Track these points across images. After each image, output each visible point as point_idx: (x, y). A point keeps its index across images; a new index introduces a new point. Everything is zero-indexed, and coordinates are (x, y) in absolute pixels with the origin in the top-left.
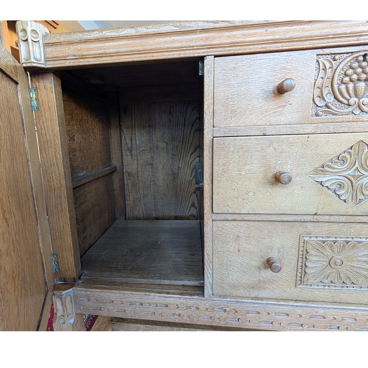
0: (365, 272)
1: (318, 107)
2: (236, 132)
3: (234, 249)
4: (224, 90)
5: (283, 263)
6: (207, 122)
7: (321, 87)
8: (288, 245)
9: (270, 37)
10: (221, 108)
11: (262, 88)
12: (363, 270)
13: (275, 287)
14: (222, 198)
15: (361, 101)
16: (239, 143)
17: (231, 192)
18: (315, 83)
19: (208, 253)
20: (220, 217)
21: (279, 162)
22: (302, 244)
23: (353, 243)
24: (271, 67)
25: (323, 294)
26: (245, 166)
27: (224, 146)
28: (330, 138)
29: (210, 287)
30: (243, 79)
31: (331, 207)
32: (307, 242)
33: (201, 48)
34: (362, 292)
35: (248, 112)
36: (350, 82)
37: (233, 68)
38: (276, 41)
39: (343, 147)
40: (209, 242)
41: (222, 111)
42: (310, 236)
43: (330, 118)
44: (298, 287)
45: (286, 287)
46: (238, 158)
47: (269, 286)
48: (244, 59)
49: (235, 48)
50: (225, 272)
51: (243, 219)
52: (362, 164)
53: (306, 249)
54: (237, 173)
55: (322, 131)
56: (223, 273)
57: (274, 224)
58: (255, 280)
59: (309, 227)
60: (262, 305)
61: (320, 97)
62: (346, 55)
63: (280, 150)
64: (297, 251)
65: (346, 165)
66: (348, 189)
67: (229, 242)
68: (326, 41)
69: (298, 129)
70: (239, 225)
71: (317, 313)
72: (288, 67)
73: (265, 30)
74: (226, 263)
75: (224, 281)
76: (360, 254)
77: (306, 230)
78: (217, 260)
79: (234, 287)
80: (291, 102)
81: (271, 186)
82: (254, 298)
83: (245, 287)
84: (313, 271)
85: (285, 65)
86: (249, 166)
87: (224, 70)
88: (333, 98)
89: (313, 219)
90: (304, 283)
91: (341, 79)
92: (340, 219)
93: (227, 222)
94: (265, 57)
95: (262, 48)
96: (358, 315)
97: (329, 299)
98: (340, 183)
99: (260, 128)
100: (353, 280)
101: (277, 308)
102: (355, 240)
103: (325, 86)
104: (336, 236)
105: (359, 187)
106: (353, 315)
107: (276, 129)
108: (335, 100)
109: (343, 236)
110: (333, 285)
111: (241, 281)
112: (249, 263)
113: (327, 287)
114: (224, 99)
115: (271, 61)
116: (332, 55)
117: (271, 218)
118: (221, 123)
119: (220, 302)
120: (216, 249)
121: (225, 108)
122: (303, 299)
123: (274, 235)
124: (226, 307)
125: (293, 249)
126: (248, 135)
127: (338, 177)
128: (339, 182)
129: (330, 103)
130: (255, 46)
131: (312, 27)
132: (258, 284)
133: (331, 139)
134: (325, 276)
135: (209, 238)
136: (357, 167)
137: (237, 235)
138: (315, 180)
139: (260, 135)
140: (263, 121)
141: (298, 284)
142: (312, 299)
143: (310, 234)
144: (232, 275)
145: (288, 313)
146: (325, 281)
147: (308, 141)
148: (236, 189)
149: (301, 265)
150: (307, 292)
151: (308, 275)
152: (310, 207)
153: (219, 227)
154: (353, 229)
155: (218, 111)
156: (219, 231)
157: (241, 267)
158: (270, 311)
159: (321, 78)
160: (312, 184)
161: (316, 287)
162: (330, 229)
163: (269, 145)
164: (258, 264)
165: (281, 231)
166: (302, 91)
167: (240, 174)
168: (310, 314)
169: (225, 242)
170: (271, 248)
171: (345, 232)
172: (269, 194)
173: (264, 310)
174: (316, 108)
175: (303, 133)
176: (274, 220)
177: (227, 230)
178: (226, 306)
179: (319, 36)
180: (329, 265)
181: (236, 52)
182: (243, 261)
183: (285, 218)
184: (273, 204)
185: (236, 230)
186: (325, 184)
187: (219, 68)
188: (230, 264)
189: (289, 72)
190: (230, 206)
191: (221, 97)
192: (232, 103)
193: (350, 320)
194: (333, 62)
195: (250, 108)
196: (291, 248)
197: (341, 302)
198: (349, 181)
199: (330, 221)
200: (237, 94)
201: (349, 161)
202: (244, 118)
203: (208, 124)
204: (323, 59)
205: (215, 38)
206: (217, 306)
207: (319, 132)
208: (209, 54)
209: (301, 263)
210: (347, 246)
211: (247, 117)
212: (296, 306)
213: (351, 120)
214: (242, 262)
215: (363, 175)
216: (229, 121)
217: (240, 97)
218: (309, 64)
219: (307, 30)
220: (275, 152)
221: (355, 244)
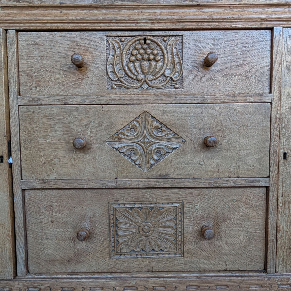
0: (171, 238)
1: (112, 81)
2: (39, 101)
3: (48, 220)
4: (28, 62)
5: (95, 232)
6: (12, 90)
7: (113, 64)
8: (98, 214)
9: (64, 18)
10: (26, 78)
11: (62, 62)
12: (169, 236)
13: (91, 259)
14: (30, 164)
15: (147, 77)
16: (43, 111)
17: (38, 158)
18: (107, 60)
19: (19, 225)
20: (29, 186)
21: (80, 130)
22: (112, 212)
23: (157, 209)
24: (68, 44)
25: (136, 263)
26: (50, 133)
27: (28, 114)
28: (120, 108)
29: (22, 264)
30: (45, 52)
31: (128, 172)
32: (116, 209)
33: (3, 22)
34: (170, 259)
35: (51, 83)
36: (136, 61)
37: (35, 43)
38: (69, 22)
39: (132, 117)
40: (19, 213)
41: (27, 81)
42: (118, 203)
43: (123, 91)
44: (113, 257)
45: (101, 259)
46: (42, 126)
47: (85, 259)
48: (44, 36)
49: (35, 25)
50: (40, 246)
51: (51, 187)
52: (149, 132)
53: (116, 217)
54: (43, 139)
55: (115, 102)
56: (39, 248)
57: (84, 192)
58: (71, 253)
59: (116, 195)
60: (77, 280)
61: (113, 73)
62: (130, 38)
63: (80, 119)
64: (108, 219)
65: (136, 133)
66: (141, 155)
67: (42, 212)
68: (111, 24)
69: (94, 99)
70: (50, 195)
71: (129, 284)
72: (83, 44)
73: (60, 12)
74: (41, 236)
75: (39, 256)
76: (165, 220)
77: (114, 198)
78: (31, 233)
79: (50, 262)
80: (88, 75)
81: (75, 152)
82: (71, 273)
83: (61, 262)
84: (125, 240)
85: (80, 43)
86: (53, 133)
87: (27, 44)
88: (124, 73)
89: (116, 185)
90: (117, 252)
91: (128, 57)
92: (139, 184)
93: (39, 192)
94: (63, 35)
95: (58, 26)
96: (167, 282)
97: (142, 268)
98: (134, 149)
99: (61, 98)
100: (161, 247)
101: (91, 282)
102: (158, 205)
103: (117, 63)
104: (141, 202)
105: (149, 153)
106: (162, 283)
107: (76, 100)
108: (126, 75)
109: (147, 202)
110: (144, 253)
111: (57, 254)
112: (63, 235)
113: (139, 256)
114: (28, 70)
115: (68, 39)
116: (119, 37)
117: (78, 186)
118: (27, 93)
119: (35, 280)
120: (29, 221)
121: (29, 79)
122: (118, 271)
123: (85, 203)
124: (40, 285)
125: (103, 217)
126: (51, 104)
127: (132, 144)
128: (132, 148)
129: (122, 78)
130: (52, 25)
131: (98, 13)
132: (73, 257)
133: (122, 110)
134: (136, 244)
135: (19, 208)
136: (145, 135)
137: (49, 205)
138: (113, 146)
139: (62, 104)
140: (66, 92)
141: (113, 254)
142: (126, 270)
143: (118, 201)
144: (47, 249)
145: (102, 286)
146: (137, 249)
147: (102, 110)
148: (43, 155)
149: (113, 234)
150: (121, 262)
151: (120, 244)
152: (110, 172)
153: (31, 197)
154: (155, 195)
155: (24, 81)
156: (31, 202)
157: (56, 239)
158: (85, 286)
159: (112, 56)
160: (110, 150)
161: (129, 256)
162: (135, 196)
163: (70, 113)
164: (73, 235)
165: (91, 199)
166: (97, 66)
167: (46, 141)
168: (123, 286)
169: (38, 213)
170: (83, 217)
171: (148, 198)
172: (74, 160)
173: (79, 285)
174: (112, 82)
175: (99, 103)
176: (80, 187)
177: (40, 200)
178: (40, 283)
179: (104, 20)
180: (139, 233)
181: (35, 28)
182: (57, 232)
183: (90, 185)
184: (78, 169)
185: (48, 200)
186: (121, 150)
187: (23, 42)
188: (44, 237)
189: (84, 49)
190: (38, 172)
191: (25, 68)
192: (35, 74)
193: (161, 289)
194: (121, 43)
195: (52, 79)
196: (102, 216)
197: (154, 270)
198: (141, 148)
199: (131, 187)
200: (40, 66)
201: (138, 129)
202: (48, 88)
203: (12, 93)
204: (112, 40)
205: (15, 15)
206: (31, 284)
207: (113, 103)
208: (11, 28)
209: (113, 232)
210: (152, 212)
211: (51, 87)
212: (110, 278)
213: (140, 93)
214: (56, 234)
215: (151, 142)
216: (34, 91)
217: (43, 68)
218: (101, 43)
219: (94, 14)
220: (75, 120)
221: (158, 209)
